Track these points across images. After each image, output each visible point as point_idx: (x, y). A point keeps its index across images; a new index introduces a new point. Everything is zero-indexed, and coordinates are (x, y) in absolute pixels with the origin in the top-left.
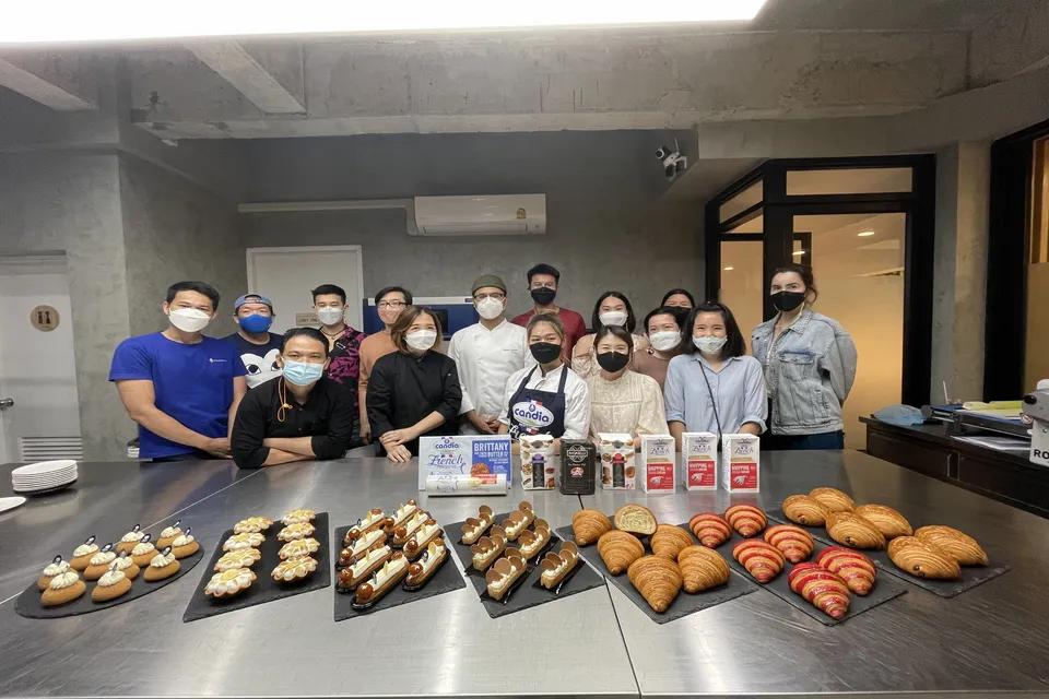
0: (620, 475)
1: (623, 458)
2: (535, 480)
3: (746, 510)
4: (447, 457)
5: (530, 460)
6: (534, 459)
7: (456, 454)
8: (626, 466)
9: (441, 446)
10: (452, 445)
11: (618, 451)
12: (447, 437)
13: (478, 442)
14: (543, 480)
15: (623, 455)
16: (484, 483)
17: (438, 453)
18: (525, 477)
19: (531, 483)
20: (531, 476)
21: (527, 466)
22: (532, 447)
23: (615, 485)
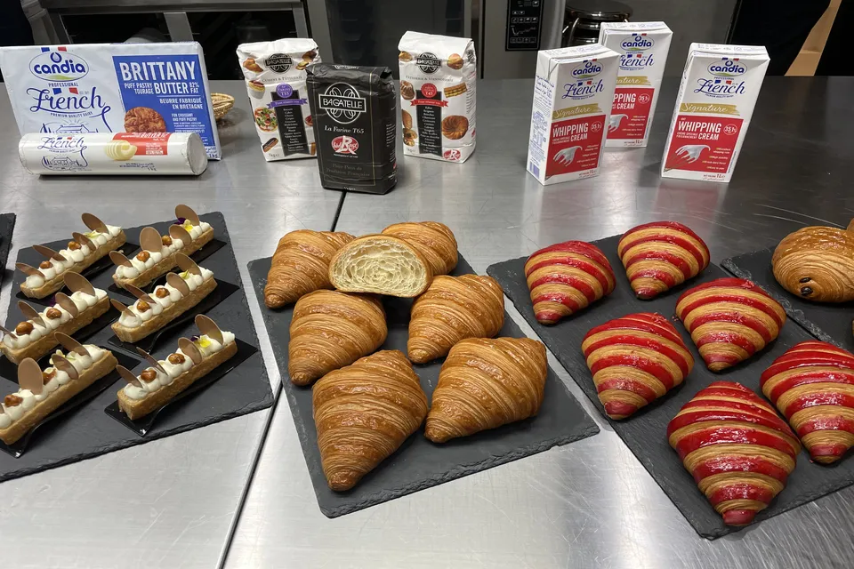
0: (431, 130)
1: (438, 95)
2: (285, 142)
3: (665, 239)
4: (66, 93)
5: (268, 99)
6: (275, 96)
7: (84, 87)
8: (445, 113)
9: (47, 70)
10: (70, 66)
11: (429, 78)
12: (54, 48)
13: (128, 60)
14: (303, 139)
15: (441, 87)
16: (141, 151)
17: (43, 82)
18: (264, 136)
19: (279, 147)
20: (276, 133)
21: (264, 113)
22: (267, 71)
23: (422, 149)
